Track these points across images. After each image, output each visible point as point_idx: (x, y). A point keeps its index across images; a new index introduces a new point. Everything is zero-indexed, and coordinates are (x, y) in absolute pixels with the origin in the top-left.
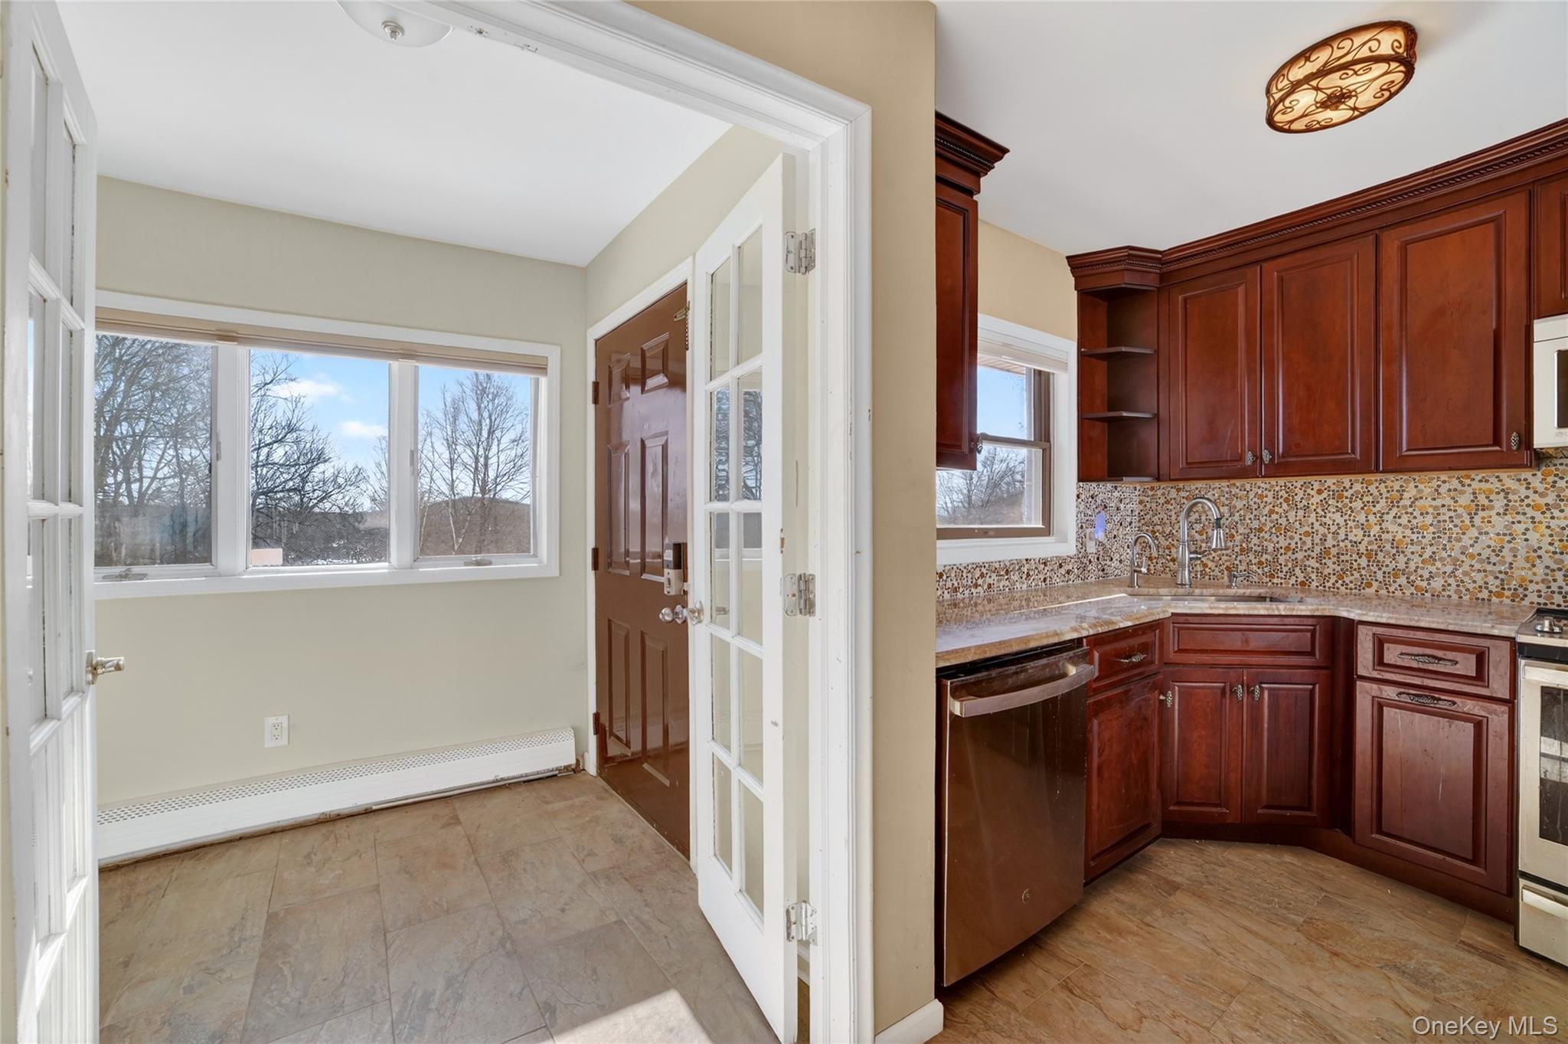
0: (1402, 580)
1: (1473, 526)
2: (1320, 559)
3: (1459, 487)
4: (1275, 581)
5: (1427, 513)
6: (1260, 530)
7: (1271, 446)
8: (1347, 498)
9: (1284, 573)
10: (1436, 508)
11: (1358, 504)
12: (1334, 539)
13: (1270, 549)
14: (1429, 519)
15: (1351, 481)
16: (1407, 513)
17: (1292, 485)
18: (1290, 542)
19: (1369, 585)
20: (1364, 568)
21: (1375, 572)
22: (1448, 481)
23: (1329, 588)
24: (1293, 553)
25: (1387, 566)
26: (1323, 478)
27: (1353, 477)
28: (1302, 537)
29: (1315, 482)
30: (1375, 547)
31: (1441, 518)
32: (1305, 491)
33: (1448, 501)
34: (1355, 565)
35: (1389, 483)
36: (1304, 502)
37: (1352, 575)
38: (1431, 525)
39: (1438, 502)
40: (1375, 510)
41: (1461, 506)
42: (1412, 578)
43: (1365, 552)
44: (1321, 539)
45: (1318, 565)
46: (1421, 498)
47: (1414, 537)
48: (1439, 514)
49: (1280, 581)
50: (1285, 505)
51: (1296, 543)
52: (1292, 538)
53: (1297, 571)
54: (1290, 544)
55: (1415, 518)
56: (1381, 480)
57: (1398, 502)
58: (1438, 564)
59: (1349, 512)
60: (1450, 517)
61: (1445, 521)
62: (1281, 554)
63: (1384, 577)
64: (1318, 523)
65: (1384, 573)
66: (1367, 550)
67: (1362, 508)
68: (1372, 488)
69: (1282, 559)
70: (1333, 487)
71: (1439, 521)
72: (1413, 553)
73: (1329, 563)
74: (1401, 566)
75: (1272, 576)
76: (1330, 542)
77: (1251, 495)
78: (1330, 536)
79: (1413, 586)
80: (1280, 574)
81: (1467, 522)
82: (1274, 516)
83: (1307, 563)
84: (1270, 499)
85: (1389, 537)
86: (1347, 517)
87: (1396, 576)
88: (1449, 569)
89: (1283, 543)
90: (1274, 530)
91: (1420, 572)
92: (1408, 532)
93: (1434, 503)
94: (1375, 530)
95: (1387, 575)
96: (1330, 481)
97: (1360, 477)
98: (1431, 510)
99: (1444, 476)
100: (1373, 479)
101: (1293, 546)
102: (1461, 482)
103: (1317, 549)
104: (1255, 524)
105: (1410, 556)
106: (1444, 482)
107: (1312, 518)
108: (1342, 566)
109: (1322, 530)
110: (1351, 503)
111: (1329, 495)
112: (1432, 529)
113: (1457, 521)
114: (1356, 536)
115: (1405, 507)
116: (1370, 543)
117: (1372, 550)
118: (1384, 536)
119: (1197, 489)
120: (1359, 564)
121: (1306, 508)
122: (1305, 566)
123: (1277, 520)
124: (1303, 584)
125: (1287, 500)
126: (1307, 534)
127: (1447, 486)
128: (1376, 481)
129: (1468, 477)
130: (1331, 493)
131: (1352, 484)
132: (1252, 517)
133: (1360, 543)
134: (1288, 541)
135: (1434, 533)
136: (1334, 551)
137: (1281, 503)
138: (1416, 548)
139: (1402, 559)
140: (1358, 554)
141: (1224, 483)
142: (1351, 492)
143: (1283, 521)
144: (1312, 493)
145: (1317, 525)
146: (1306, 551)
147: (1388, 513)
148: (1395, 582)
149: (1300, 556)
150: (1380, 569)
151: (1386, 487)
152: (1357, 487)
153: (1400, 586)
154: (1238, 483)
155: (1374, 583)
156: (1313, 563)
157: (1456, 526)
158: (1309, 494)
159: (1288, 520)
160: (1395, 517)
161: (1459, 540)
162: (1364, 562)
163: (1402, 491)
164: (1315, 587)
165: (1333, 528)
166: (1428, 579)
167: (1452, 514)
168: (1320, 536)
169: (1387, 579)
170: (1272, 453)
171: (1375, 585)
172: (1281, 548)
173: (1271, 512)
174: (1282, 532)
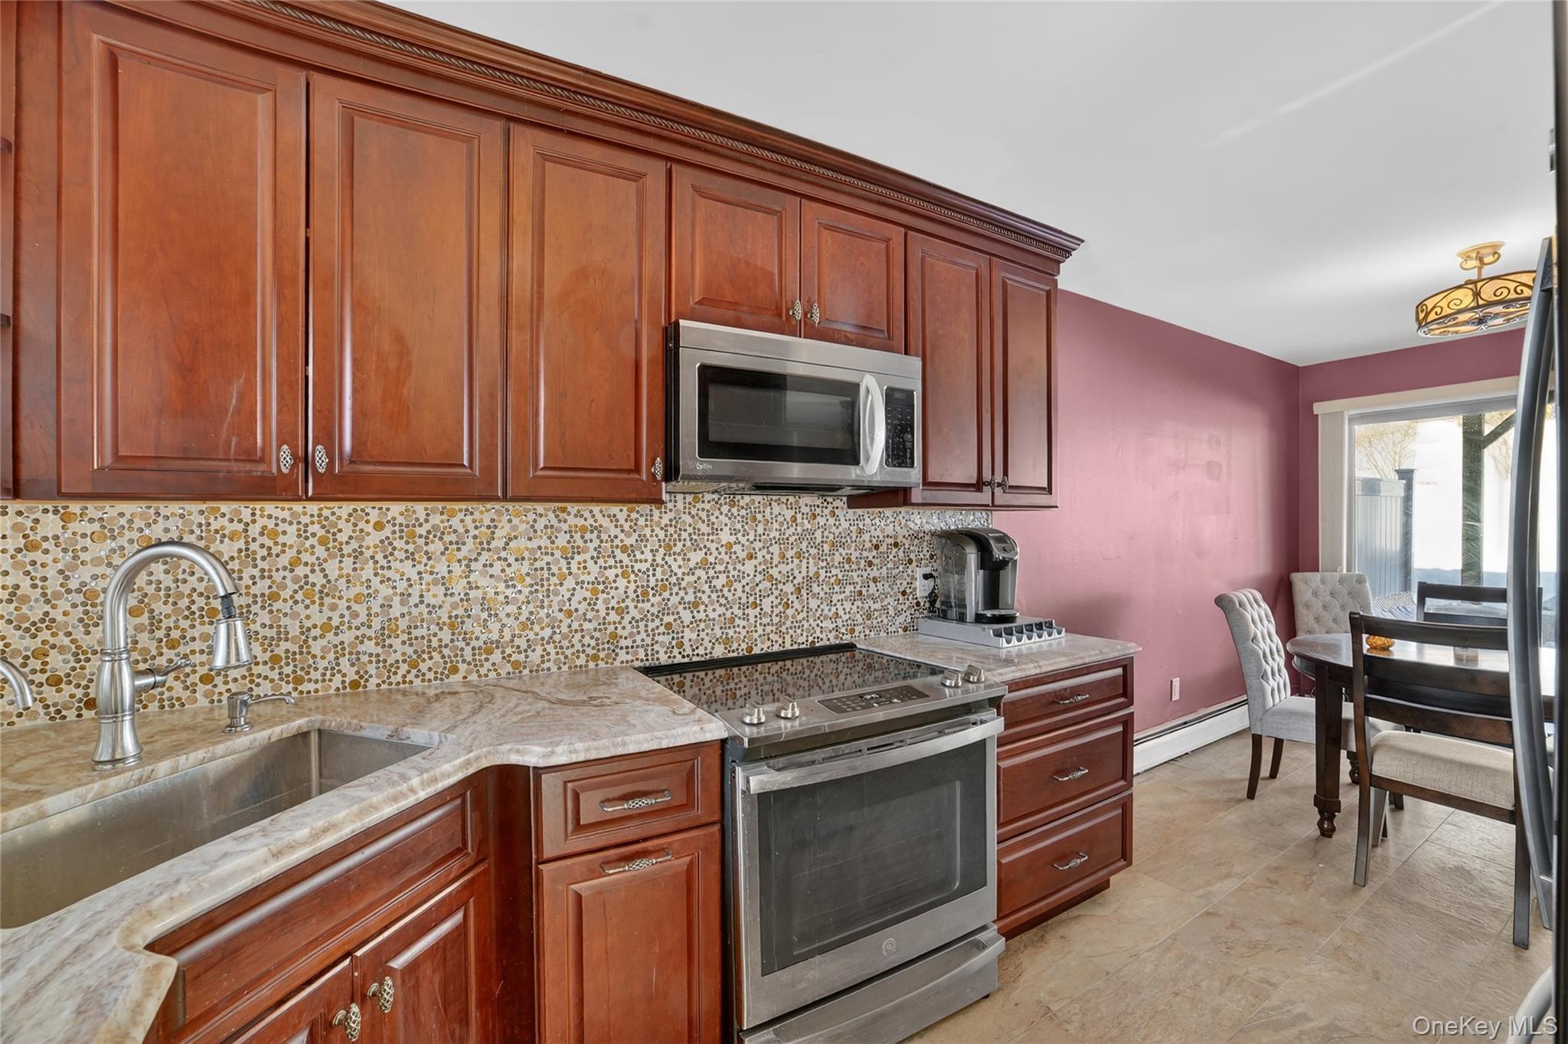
0: (496, 657)
1: (570, 574)
2: (381, 639)
3: (554, 522)
4: (305, 687)
5: (523, 559)
6: (274, 597)
7: (328, 435)
8: (420, 536)
9: (321, 671)
10: (531, 551)
11: (436, 547)
12: (403, 603)
13: (294, 631)
14: (525, 568)
15: (426, 509)
16: (499, 559)
17: (333, 514)
18: (330, 614)
19: (455, 670)
20: (446, 646)
21: (462, 650)
22: (544, 513)
23: (398, 683)
24: (336, 634)
25: (477, 638)
26: (385, 505)
27: (430, 505)
28: (352, 604)
29: (373, 511)
30: (460, 612)
31: (538, 565)
32: (355, 525)
33: (544, 542)
34: (435, 643)
35: (477, 515)
36: (354, 545)
37: (431, 658)
38: (528, 574)
39: (534, 544)
40: (460, 555)
41: (557, 548)
42: (509, 651)
43: (448, 621)
44: (382, 606)
45: (379, 650)
46: (516, 537)
47: (508, 592)
48: (535, 560)
49: (312, 687)
50: (320, 551)
51: (342, 616)
52: (333, 608)
53: (344, 662)
54: (330, 619)
55: (509, 565)
56: (467, 510)
57: (489, 543)
58: (537, 628)
59: (424, 560)
60: (548, 564)
61: (542, 569)
62: (315, 639)
63: (474, 655)
64: (379, 578)
65: (474, 649)
66: (450, 617)
67: (443, 554)
68: (455, 522)
69: (316, 647)
70: (400, 520)
71: (536, 570)
72: (508, 615)
73: (396, 643)
74: (495, 636)
75: (299, 681)
76: (396, 610)
77: (254, 530)
78: (397, 599)
79: (509, 661)
80: (314, 675)
81: (564, 570)
82: (301, 571)
83: (361, 648)
84: (291, 538)
85: (479, 593)
86: (421, 568)
87: (490, 652)
88: (547, 632)
89: (319, 619)
90: (299, 596)
91: (517, 641)
92: (501, 586)
93: (530, 545)
94: (459, 586)
95: (477, 652)
96: (396, 509)
97: (440, 505)
98: (526, 554)
99: (540, 508)
100: (457, 508)
101: (335, 622)
102: (557, 516)
103: (376, 624)
104: (262, 586)
105: (505, 620)
106: (541, 515)
107: (368, 572)
108: (414, 648)
109: (385, 591)
110: (427, 544)
111: (394, 532)
112: (528, 580)
113: (555, 569)
114: (435, 596)
115: (497, 550)
116: (454, 606)
117: (456, 616)
118: (473, 594)
119: (122, 515)
120: (440, 640)
121: (357, 554)
122: (358, 653)
123: (306, 576)
124: (355, 684)
125: (323, 542)
126: (358, 599)
127: (541, 523)
128: (460, 510)
129: (564, 510)
130: (397, 528)
131: (428, 515)
132: (256, 572)
133: (440, 607)
134: (327, 613)
135: (532, 586)
136: (403, 624)
137: (313, 547)
138: (511, 609)
139: (494, 626)
140: (438, 624)
141: (194, 507)
142: (427, 527)
143: (317, 579)
144: (369, 528)
145: (375, 581)
146: (357, 628)
147: (476, 560)
148: (487, 660)
149: (347, 637)
150: (468, 644)
151: (474, 521)
152: (436, 519)
153: (494, 664)
154: (225, 507)
155: (460, 665)
156: (369, 646)
157: (553, 575)
158: (362, 531)
159: (326, 576)
160: (485, 565)
161: (556, 594)
162: (446, 635)
163: (492, 527)
164: (374, 688)
165: (402, 586)
166: (526, 651)
167: (549, 558)
168: (380, 601)
169: (477, 657)
170: (330, 454)
171: (463, 667)
172: (315, 626)
173: (295, 562)
174: (316, 598)
